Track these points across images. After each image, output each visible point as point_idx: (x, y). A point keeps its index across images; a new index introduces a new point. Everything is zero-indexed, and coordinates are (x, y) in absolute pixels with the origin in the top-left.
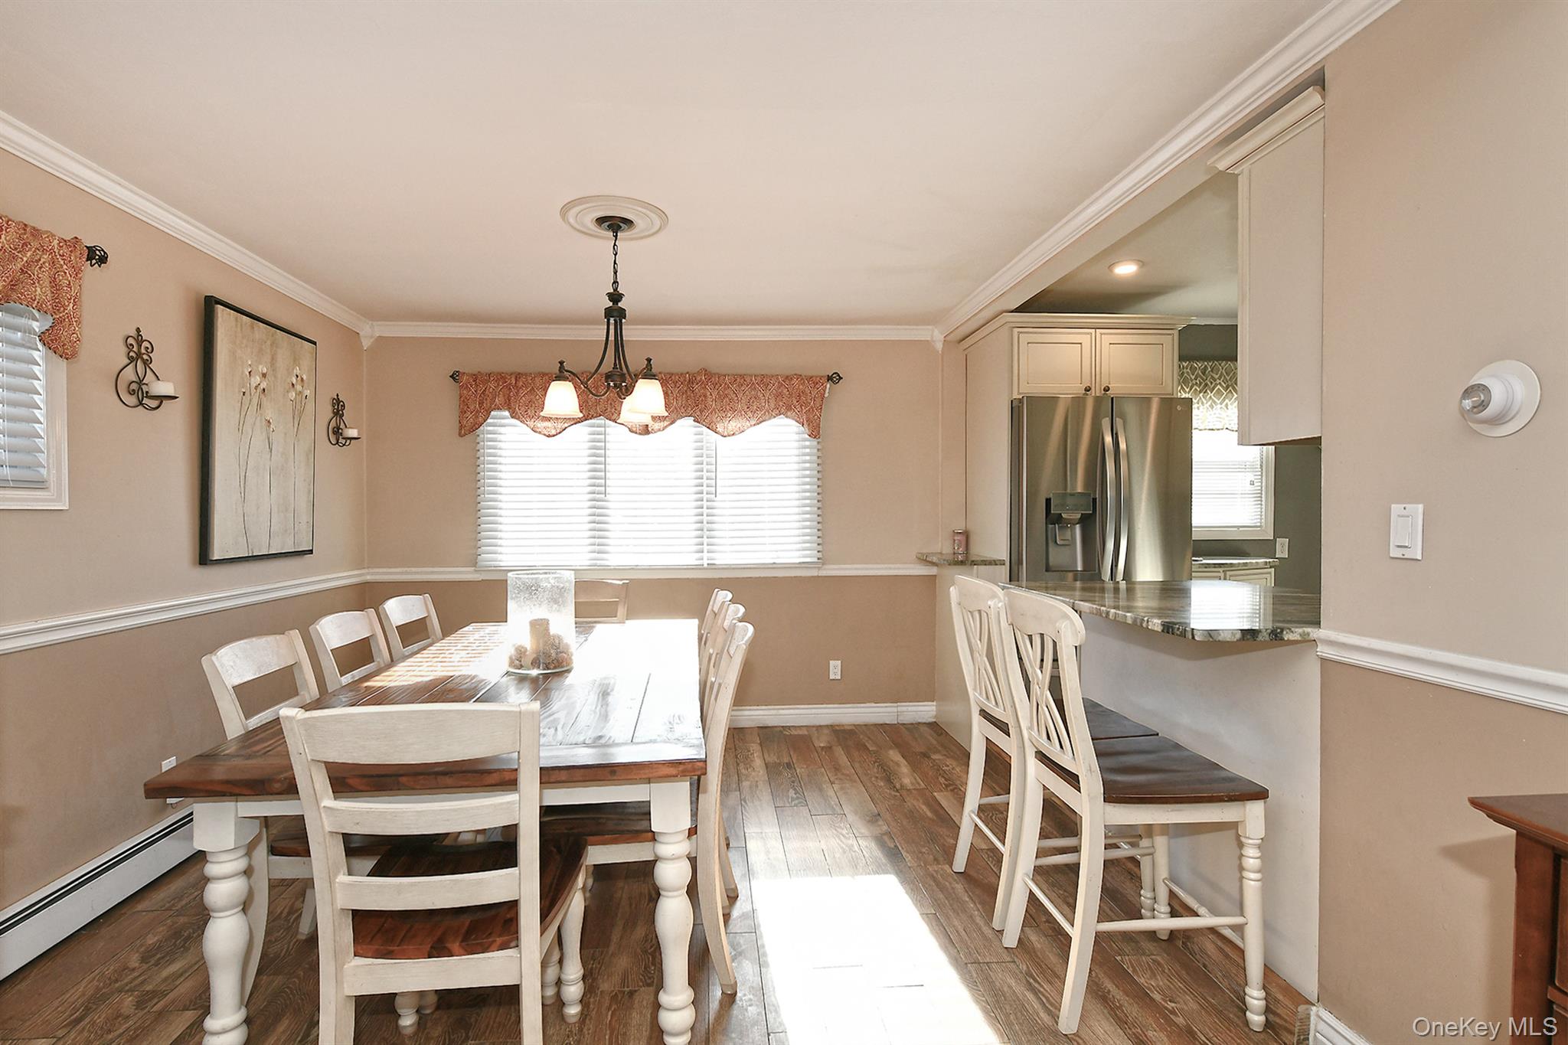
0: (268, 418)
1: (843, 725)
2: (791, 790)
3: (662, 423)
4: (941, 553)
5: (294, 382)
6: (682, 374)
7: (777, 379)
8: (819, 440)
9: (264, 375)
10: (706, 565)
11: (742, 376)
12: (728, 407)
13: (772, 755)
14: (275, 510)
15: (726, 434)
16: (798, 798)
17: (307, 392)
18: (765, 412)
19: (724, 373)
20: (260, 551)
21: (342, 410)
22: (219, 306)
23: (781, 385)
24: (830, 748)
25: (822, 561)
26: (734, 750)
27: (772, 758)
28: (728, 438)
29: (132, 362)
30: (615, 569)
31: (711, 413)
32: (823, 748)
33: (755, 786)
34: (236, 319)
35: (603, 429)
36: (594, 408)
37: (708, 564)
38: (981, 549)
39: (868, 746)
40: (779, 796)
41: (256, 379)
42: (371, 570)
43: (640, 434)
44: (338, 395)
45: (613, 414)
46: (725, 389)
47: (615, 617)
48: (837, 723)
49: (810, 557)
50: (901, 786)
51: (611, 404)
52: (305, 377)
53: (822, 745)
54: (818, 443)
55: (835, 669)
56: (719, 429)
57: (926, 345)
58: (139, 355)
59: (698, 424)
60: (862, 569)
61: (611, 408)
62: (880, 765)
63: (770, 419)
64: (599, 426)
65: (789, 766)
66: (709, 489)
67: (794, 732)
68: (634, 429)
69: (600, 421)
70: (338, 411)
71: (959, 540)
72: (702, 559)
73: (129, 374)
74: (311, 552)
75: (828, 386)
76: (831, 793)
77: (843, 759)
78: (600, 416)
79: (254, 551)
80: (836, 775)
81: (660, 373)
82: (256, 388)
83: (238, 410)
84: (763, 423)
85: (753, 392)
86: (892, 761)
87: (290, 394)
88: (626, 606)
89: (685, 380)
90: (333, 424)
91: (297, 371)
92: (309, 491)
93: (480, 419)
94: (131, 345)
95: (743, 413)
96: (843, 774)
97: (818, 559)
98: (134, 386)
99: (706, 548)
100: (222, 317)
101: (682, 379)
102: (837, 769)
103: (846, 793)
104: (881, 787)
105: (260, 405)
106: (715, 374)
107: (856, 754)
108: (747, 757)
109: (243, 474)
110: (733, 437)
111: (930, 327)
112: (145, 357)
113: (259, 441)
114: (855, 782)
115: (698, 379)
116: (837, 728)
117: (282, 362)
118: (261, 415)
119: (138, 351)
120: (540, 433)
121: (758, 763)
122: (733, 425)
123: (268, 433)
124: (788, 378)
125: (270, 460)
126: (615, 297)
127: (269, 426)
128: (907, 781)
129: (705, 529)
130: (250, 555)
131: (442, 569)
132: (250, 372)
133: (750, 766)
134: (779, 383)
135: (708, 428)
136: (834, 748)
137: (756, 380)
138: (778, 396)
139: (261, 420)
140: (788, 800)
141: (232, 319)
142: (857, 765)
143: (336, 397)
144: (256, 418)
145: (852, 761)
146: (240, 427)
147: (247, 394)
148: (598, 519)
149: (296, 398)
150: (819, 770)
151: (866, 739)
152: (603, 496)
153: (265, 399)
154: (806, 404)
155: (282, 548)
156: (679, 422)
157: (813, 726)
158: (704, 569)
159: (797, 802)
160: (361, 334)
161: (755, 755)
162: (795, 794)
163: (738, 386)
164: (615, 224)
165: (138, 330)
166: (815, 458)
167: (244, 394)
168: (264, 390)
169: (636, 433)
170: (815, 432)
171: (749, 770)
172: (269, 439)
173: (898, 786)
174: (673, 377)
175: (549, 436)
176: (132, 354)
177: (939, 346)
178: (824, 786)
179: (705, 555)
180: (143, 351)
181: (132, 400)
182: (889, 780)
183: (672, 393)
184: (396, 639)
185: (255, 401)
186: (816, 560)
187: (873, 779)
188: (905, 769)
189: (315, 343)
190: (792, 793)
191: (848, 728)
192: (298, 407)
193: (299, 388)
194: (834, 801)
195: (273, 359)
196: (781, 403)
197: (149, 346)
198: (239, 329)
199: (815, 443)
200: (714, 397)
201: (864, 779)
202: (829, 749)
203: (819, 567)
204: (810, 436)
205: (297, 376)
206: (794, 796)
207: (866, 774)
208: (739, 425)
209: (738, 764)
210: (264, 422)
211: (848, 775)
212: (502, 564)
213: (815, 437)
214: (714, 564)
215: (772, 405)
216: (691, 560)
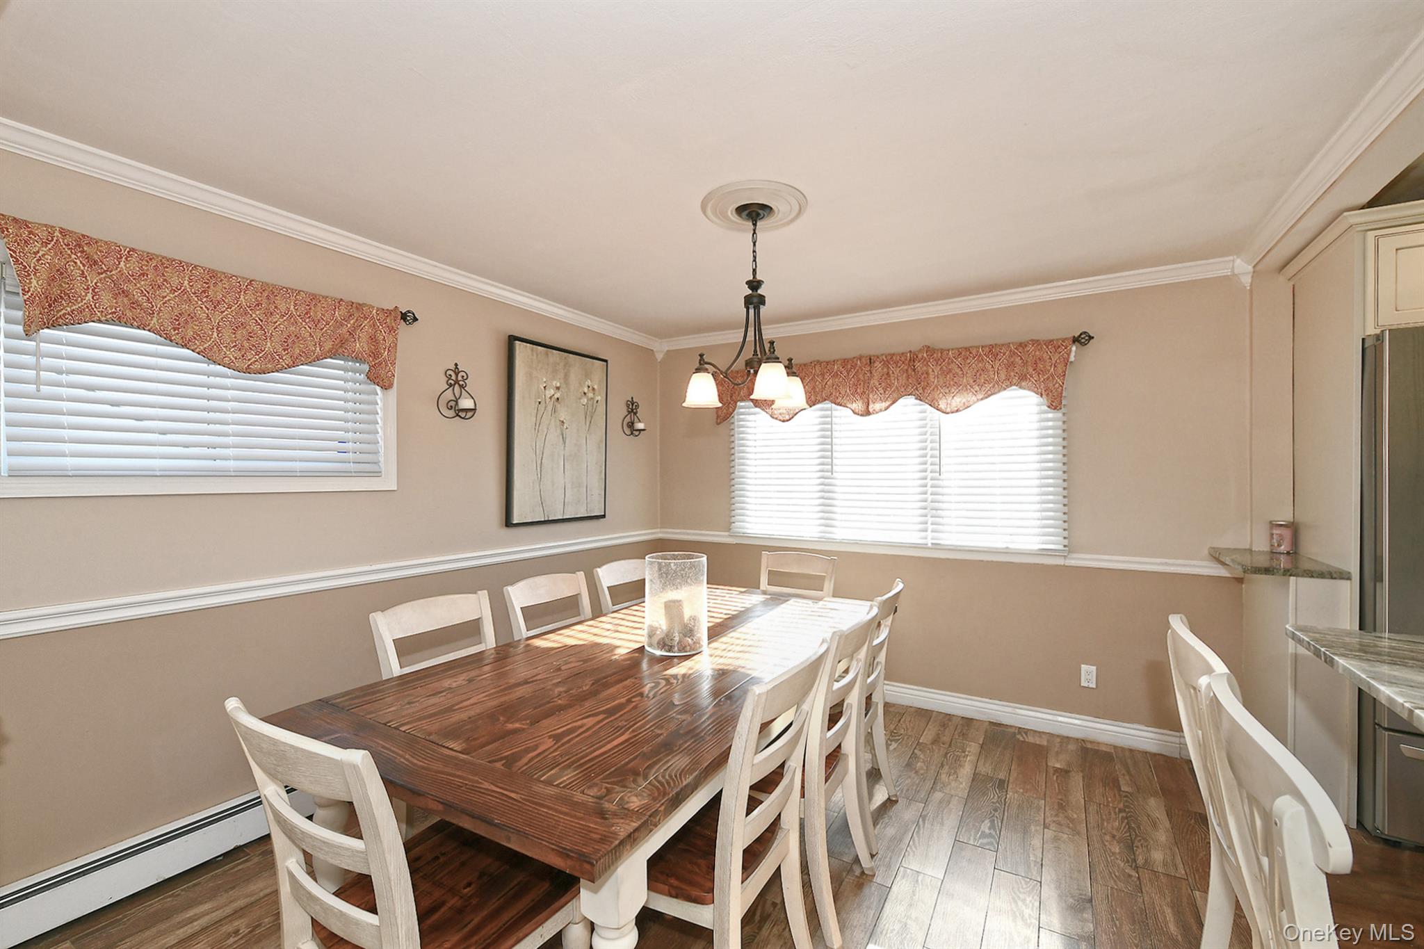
0: (562, 419)
1: (1099, 743)
2: (987, 821)
3: (884, 403)
4: (1250, 550)
5: (586, 391)
6: (903, 354)
7: (1009, 347)
8: (1063, 410)
9: (558, 388)
10: (930, 545)
11: (967, 349)
12: (952, 383)
13: (987, 765)
14: (568, 486)
15: (948, 410)
16: (990, 836)
17: (599, 398)
18: (994, 386)
19: (948, 348)
20: (555, 516)
21: (636, 409)
22: (517, 342)
23: (1013, 354)
24: (1067, 772)
25: (1070, 549)
26: (947, 746)
27: (986, 768)
28: (950, 415)
29: (450, 387)
30: (841, 542)
31: (933, 389)
32: (1056, 770)
33: (946, 802)
34: (532, 350)
35: (830, 412)
36: (820, 393)
37: (932, 544)
38: (1316, 550)
39: (1122, 782)
40: (968, 824)
41: (550, 392)
42: (662, 530)
43: (862, 415)
44: (632, 398)
45: (837, 398)
46: (949, 364)
47: (822, 591)
48: (1091, 738)
49: (1054, 543)
50: (1146, 860)
51: (836, 388)
52: (596, 387)
53: (1058, 766)
54: (1064, 414)
55: (1088, 675)
56: (942, 406)
57: (1229, 281)
58: (457, 382)
59: (921, 402)
60: (1124, 562)
61: (836, 393)
62: (1127, 818)
63: (999, 391)
64: (827, 410)
65: (1002, 785)
66: (933, 467)
67: (1031, 739)
68: (857, 411)
69: (827, 405)
70: (632, 410)
71: (1280, 535)
72: (926, 538)
73: (449, 395)
74: (604, 516)
75: (1074, 348)
76: (1037, 842)
77: (1077, 795)
78: (825, 400)
79: (550, 516)
80: (1057, 815)
81: (882, 355)
82: (551, 398)
83: (534, 414)
84: (992, 397)
85: (980, 365)
86: (1149, 816)
87: (582, 401)
88: (833, 582)
89: (906, 360)
90: (628, 419)
91: (589, 383)
92: (601, 472)
93: (731, 410)
94: (450, 375)
95: (968, 386)
96: (1067, 817)
97: (1065, 546)
98: (453, 404)
99: (930, 527)
100: (519, 349)
101: (903, 359)
102: (1062, 807)
103: (1058, 848)
104: (1114, 854)
105: (555, 410)
106: (938, 350)
107: (1099, 790)
108: (957, 759)
109: (539, 462)
110: (957, 413)
111: (1231, 258)
112: (461, 383)
113: (553, 436)
114: (1078, 833)
115: (920, 356)
116: (1089, 746)
117: (573, 377)
118: (556, 417)
119: (456, 379)
120: (776, 419)
121: (966, 770)
122: (957, 401)
123: (562, 430)
124: (1022, 345)
125: (564, 449)
126: (754, 285)
127: (563, 426)
128: (1158, 856)
129: (931, 509)
130: (546, 519)
131: (707, 532)
132: (545, 387)
133: (955, 772)
134: (1011, 351)
135: (930, 405)
136: (1072, 774)
137: (983, 351)
138: (1010, 366)
139: (555, 421)
140: (976, 835)
141: (529, 351)
142: (1093, 808)
143: (630, 400)
144: (551, 420)
145: (1089, 799)
146: (537, 426)
147: (543, 403)
148: (827, 495)
149: (587, 403)
150: (1036, 801)
151: (1124, 771)
152: (830, 474)
153: (559, 405)
154: (1044, 372)
155: (577, 514)
156: (902, 401)
157: (1058, 736)
158: (929, 548)
159: (985, 841)
160: (655, 350)
161: (968, 758)
162: (990, 829)
163: (964, 359)
164: (754, 212)
165: (456, 365)
166: (1060, 432)
167: (540, 403)
168: (558, 399)
169: (858, 414)
170: (1055, 403)
171: (951, 777)
172: (563, 435)
173: (1140, 861)
174: (894, 358)
175: (784, 421)
176: (451, 381)
177: (1247, 280)
178: (1033, 828)
179: (930, 534)
180: (460, 378)
181: (452, 413)
182: (1130, 847)
183: (893, 373)
184: (607, 598)
185: (550, 408)
186: (1061, 547)
187: (1108, 838)
188: (1162, 836)
189: (606, 361)
190: (985, 827)
191: (1104, 749)
192: (590, 408)
193: (590, 395)
194: (1035, 855)
195: (566, 377)
196: (1012, 374)
197: (465, 375)
198: (535, 357)
199: (1059, 415)
200: (936, 374)
201: (1095, 833)
202: (1064, 773)
203: (1065, 556)
204: (1049, 407)
205: (589, 387)
206: (987, 831)
207: (1100, 826)
208: (964, 400)
209: (942, 766)
210: (558, 423)
211: (1072, 821)
212: (749, 531)
213: (1055, 409)
214: (939, 544)
215: (1003, 376)
216: (915, 538)
